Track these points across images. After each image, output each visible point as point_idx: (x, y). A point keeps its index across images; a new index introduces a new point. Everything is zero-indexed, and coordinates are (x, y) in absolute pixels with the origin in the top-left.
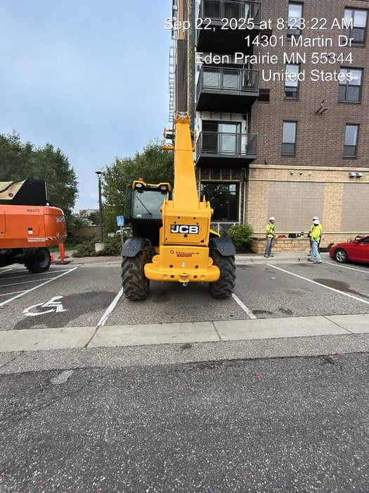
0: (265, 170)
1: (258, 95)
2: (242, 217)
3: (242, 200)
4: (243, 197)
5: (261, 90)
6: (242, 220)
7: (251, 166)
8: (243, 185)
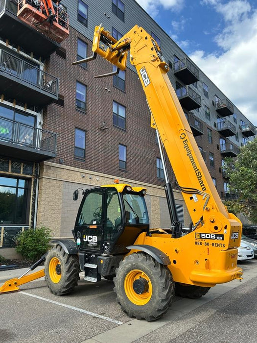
0: (59, 170)
1: (57, 98)
2: (33, 219)
3: (34, 199)
4: (34, 196)
5: (60, 95)
6: (33, 223)
7: (46, 162)
8: (35, 182)
